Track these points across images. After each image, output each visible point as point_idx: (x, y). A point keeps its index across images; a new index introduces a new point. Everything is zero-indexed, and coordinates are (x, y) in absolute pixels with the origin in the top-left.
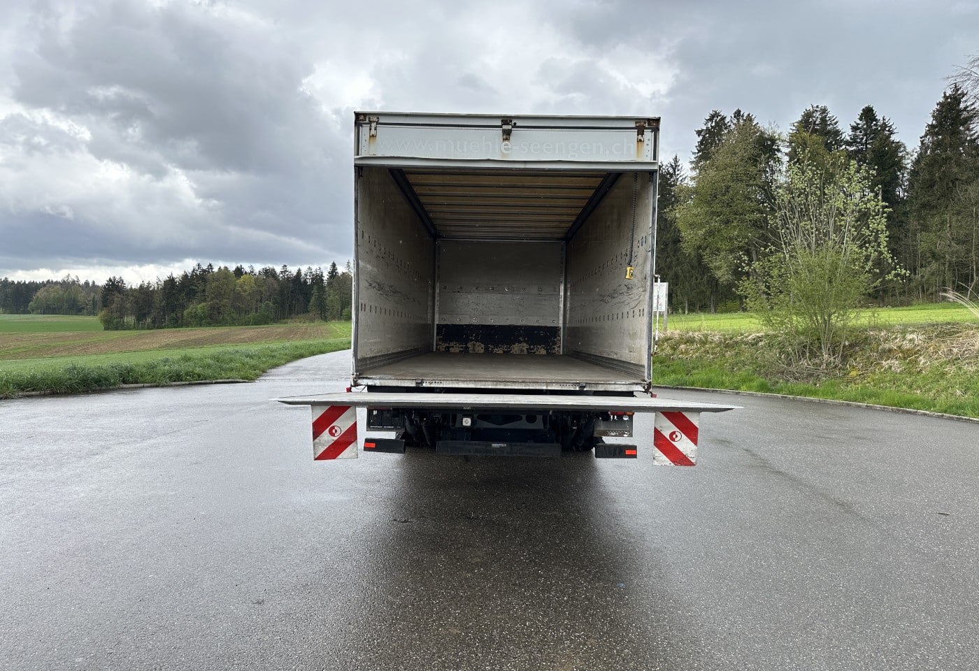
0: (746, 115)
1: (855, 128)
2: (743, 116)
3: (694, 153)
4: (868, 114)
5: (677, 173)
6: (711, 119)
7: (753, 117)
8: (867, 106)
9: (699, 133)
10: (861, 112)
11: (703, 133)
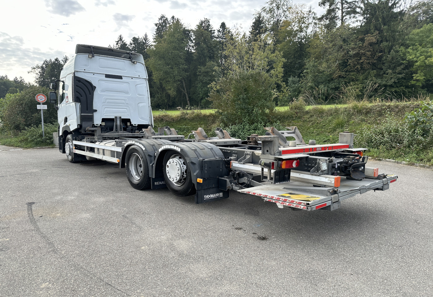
0: (176, 19)
1: (219, 31)
2: (175, 19)
3: (154, 34)
4: (223, 25)
5: (147, 42)
6: (161, 19)
7: (179, 20)
8: (223, 22)
9: (156, 25)
10: (221, 24)
11: (158, 25)
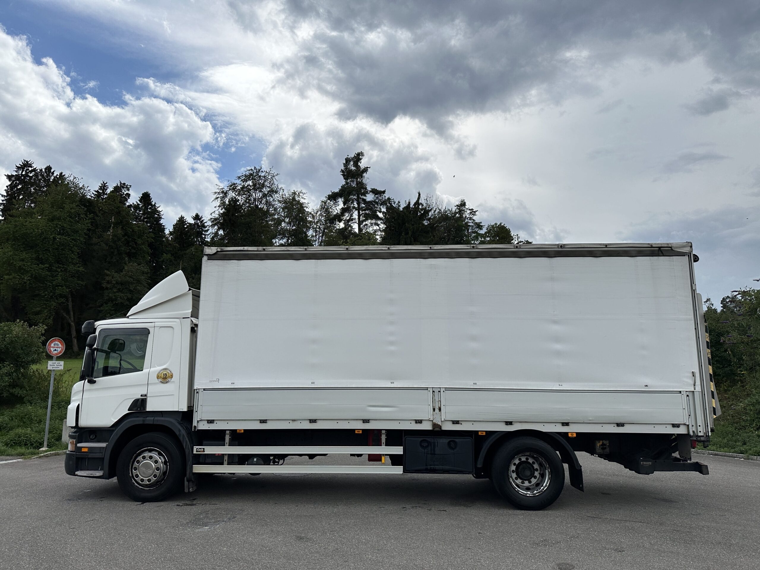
0: (57, 173)
1: (136, 207)
2: (53, 173)
4: (146, 198)
6: (21, 168)
7: (64, 177)
8: (145, 191)
10: (141, 196)
11: (13, 179)
